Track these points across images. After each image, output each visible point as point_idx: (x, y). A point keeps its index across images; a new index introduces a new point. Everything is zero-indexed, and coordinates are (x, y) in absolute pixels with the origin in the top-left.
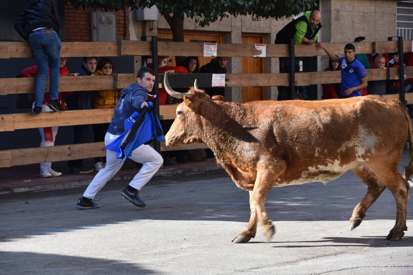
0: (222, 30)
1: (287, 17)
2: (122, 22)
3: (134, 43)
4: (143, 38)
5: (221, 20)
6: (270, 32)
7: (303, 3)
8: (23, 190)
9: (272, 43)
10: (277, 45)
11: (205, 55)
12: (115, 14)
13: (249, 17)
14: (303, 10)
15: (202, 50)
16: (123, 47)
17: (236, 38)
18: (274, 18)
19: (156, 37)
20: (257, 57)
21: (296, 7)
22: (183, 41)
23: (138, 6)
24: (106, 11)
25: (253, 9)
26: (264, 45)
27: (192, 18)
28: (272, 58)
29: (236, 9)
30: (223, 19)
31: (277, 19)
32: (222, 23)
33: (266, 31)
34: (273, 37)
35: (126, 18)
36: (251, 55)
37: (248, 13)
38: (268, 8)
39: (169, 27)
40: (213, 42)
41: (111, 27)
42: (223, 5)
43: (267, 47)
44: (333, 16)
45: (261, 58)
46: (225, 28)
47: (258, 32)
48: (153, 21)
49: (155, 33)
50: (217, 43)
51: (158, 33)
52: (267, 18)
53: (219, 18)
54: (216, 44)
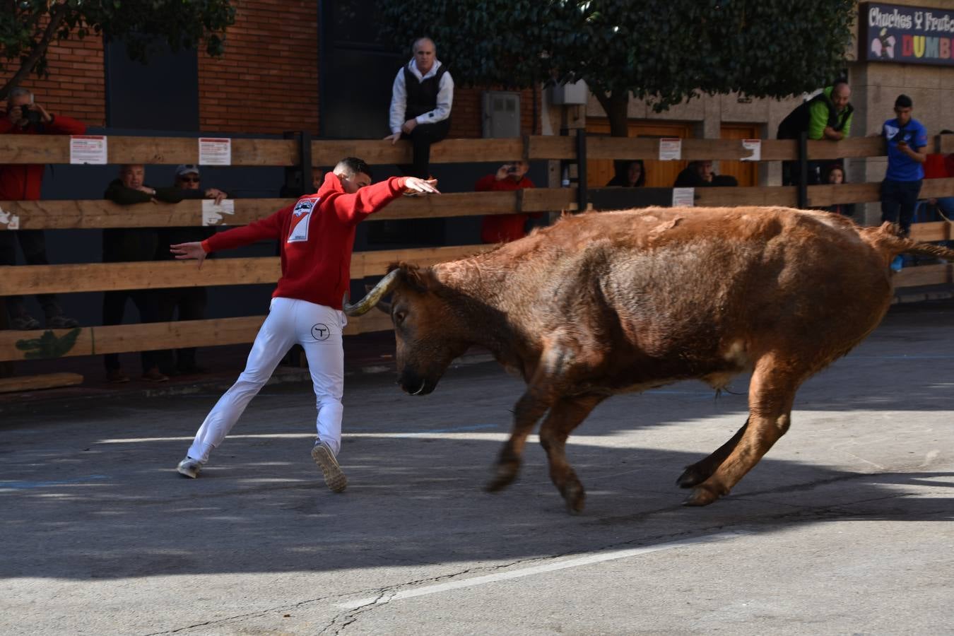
0: (689, 119)
1: (795, 96)
2: (530, 107)
3: (548, 139)
4: (564, 132)
5: (688, 102)
6: (766, 121)
7: (822, 72)
8: (376, 369)
9: (770, 138)
10: (779, 141)
11: (662, 158)
12: (519, 95)
13: (733, 96)
15: (656, 150)
16: (531, 146)
17: (711, 131)
18: (775, 98)
19: (584, 129)
20: (745, 161)
21: (810, 80)
22: (625, 135)
23: (555, 79)
24: (505, 89)
25: (741, 84)
26: (758, 142)
27: (641, 98)
28: (770, 163)
29: (715, 85)
30: (692, 99)
31: (778, 99)
32: (689, 106)
33: (760, 119)
34: (773, 130)
35: (536, 102)
36: (735, 158)
37: (731, 90)
38: (764, 82)
39: (605, 115)
40: (674, 138)
41: (513, 115)
42: (691, 78)
43: (762, 144)
44: (870, 94)
45: (752, 163)
46: (693, 115)
47: (748, 120)
48: (578, 105)
49: (582, 123)
50: (681, 139)
51: (586, 124)
52: (762, 97)
53: (685, 98)
54: (678, 140)
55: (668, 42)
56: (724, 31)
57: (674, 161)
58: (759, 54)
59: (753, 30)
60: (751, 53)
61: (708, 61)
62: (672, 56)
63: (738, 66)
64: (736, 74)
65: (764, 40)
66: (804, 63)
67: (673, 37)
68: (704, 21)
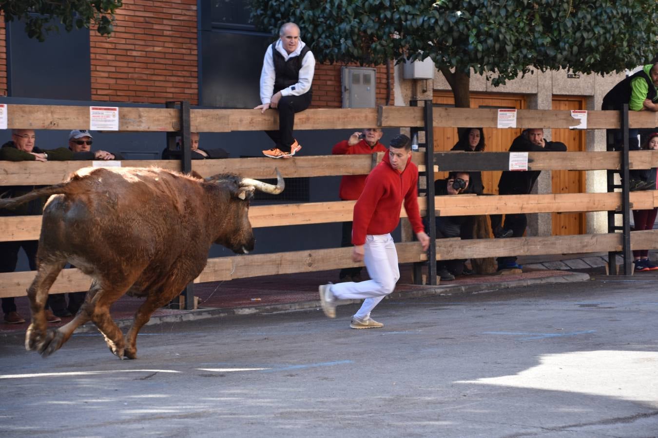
0: (524, 92)
1: (617, 73)
2: (384, 81)
3: (400, 109)
4: (413, 103)
5: (523, 77)
6: (593, 94)
7: (642, 52)
8: (247, 311)
9: (596, 109)
11: (499, 126)
12: (375, 70)
13: (562, 72)
14: (641, 62)
15: (495, 119)
16: (384, 115)
17: (544, 102)
18: (600, 74)
19: (431, 101)
20: (574, 129)
21: (631, 58)
22: (468, 106)
23: (405, 57)
24: (362, 65)
25: (569, 62)
26: (585, 112)
27: (481, 74)
28: (596, 130)
29: (545, 62)
30: (526, 75)
31: (602, 75)
32: (524, 81)
33: (587, 93)
34: (599, 102)
35: (389, 76)
36: (565, 127)
37: (561, 67)
38: (590, 60)
39: (450, 88)
40: (512, 108)
41: (369, 88)
42: (525, 56)
43: (589, 115)
45: (580, 131)
46: (528, 89)
47: (576, 93)
48: (426, 79)
49: (430, 95)
50: (516, 110)
51: (434, 96)
52: (589, 73)
53: (520, 74)
54: (514, 111)
55: (505, 25)
56: (554, 15)
57: (511, 128)
58: (585, 35)
59: (580, 15)
60: (578, 35)
61: (540, 41)
62: (508, 37)
63: (567, 46)
64: (565, 53)
65: (589, 23)
66: (625, 44)
67: (509, 20)
68: (536, 6)
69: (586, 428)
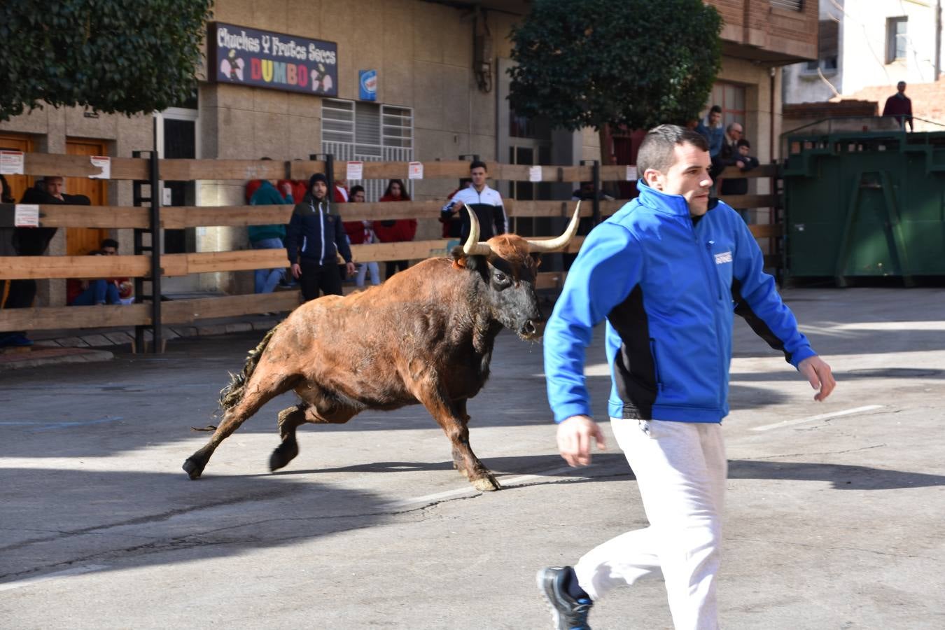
0: (31, 131)
1: (145, 114)
5: (30, 113)
6: (115, 138)
7: (173, 90)
9: (119, 156)
10: (129, 159)
13: (79, 109)
14: (172, 102)
17: (55, 145)
18: (125, 114)
20: (94, 179)
21: (161, 98)
25: (88, 98)
26: (107, 159)
28: (120, 181)
29: (59, 96)
30: (33, 111)
31: (129, 116)
32: (31, 118)
33: (109, 136)
34: (122, 147)
36: (84, 175)
37: (77, 103)
38: (112, 97)
40: (16, 151)
42: (34, 88)
43: (112, 162)
44: (221, 116)
45: (101, 181)
46: (36, 128)
47: (95, 136)
50: (23, 153)
52: (111, 112)
53: (26, 108)
54: (20, 154)
55: (6, 47)
56: (68, 40)
57: (16, 175)
58: (107, 66)
59: (100, 42)
60: (98, 66)
61: (52, 70)
62: (11, 63)
63: (85, 79)
64: (83, 87)
65: (111, 52)
66: (154, 80)
67: (12, 43)
68: (46, 28)
69: (112, 529)
